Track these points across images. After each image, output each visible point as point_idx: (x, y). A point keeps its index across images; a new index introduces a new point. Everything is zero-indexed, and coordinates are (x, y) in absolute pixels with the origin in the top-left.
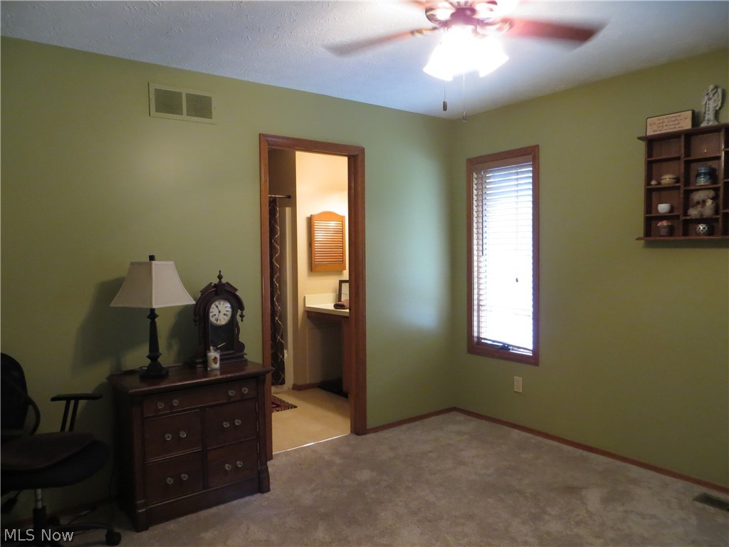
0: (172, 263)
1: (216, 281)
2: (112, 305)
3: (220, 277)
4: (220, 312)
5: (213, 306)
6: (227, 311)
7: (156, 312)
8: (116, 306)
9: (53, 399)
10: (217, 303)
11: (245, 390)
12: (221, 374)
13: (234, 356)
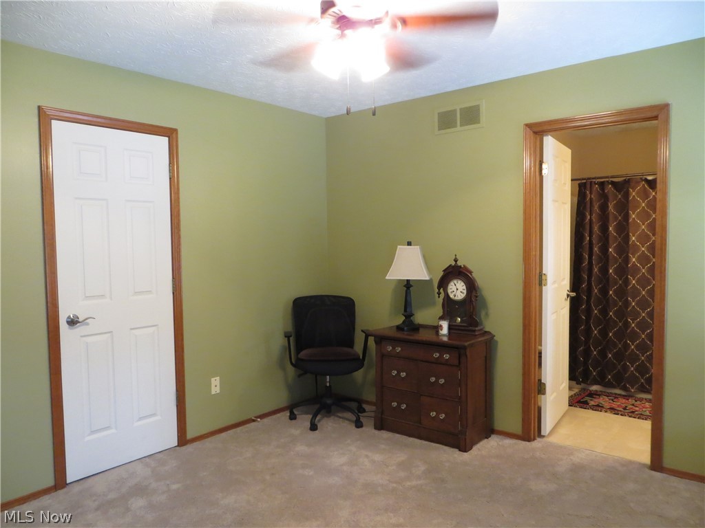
0: (418, 247)
1: (453, 263)
2: (387, 278)
3: (456, 261)
4: (457, 290)
5: (452, 283)
6: (464, 289)
7: (411, 283)
8: (390, 278)
9: (362, 331)
10: (455, 282)
11: (446, 356)
12: (449, 339)
13: (466, 328)
